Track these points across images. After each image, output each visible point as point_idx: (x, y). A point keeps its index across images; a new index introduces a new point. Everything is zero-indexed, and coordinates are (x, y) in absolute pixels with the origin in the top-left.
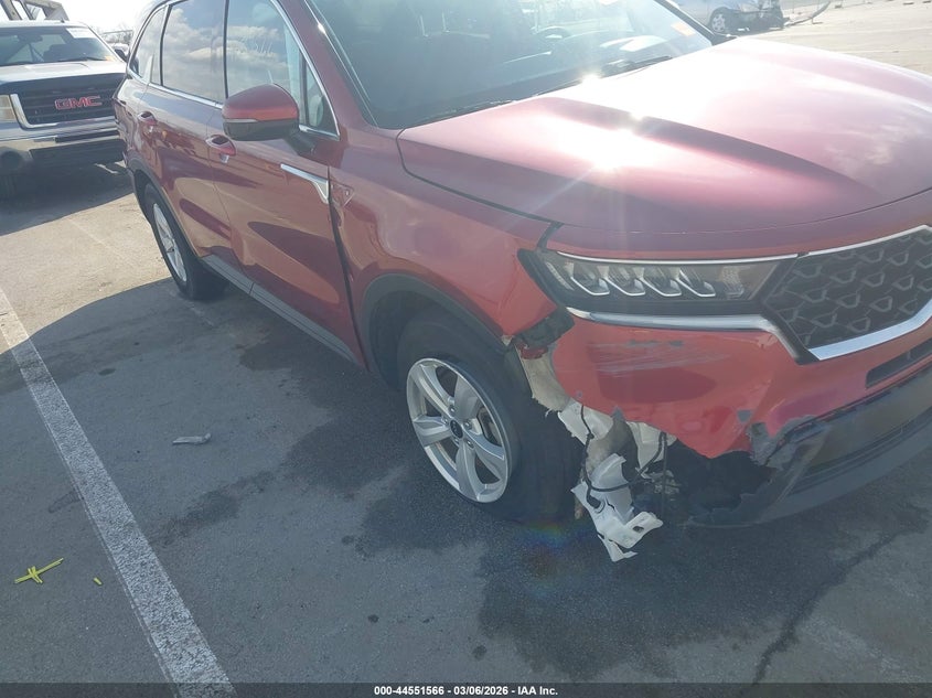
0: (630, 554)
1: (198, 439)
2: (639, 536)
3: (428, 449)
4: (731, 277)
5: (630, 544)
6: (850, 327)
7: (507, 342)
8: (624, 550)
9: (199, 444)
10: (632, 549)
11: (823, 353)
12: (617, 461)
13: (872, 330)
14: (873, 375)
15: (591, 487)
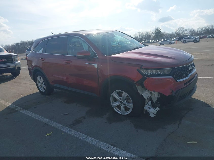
0: (155, 115)
1: (66, 114)
2: (156, 112)
3: (114, 108)
4: (166, 71)
5: (155, 113)
6: (181, 78)
7: (135, 83)
8: (154, 114)
9: (66, 115)
10: (156, 114)
11: (179, 81)
12: (150, 102)
13: (183, 78)
14: (185, 84)
15: (148, 105)
